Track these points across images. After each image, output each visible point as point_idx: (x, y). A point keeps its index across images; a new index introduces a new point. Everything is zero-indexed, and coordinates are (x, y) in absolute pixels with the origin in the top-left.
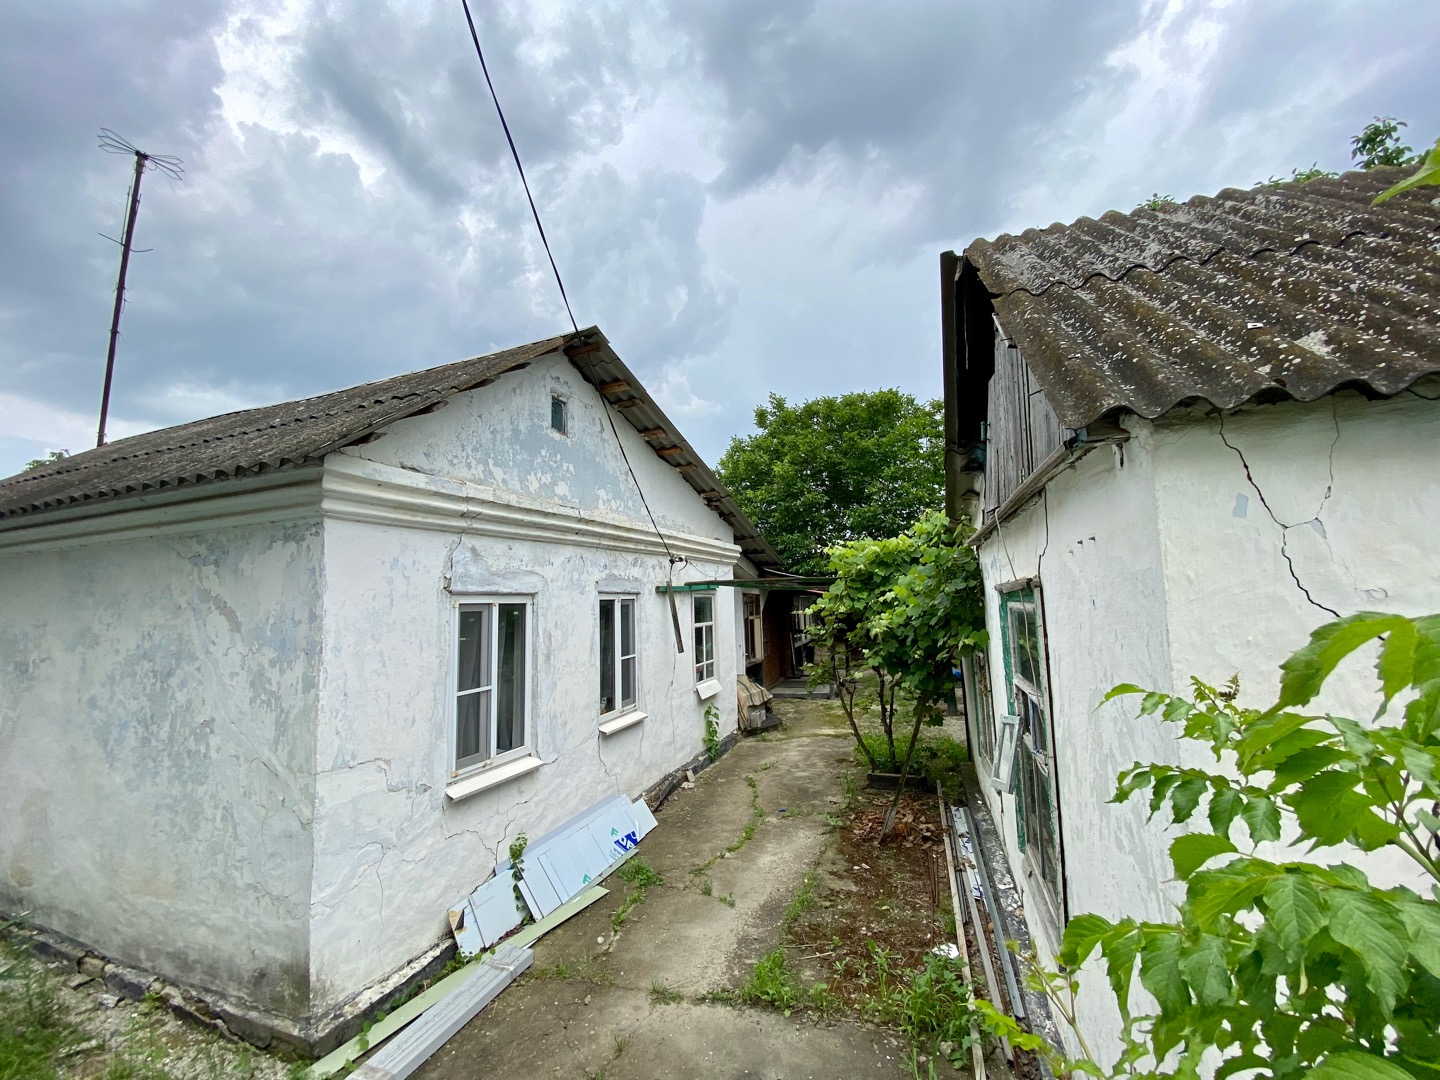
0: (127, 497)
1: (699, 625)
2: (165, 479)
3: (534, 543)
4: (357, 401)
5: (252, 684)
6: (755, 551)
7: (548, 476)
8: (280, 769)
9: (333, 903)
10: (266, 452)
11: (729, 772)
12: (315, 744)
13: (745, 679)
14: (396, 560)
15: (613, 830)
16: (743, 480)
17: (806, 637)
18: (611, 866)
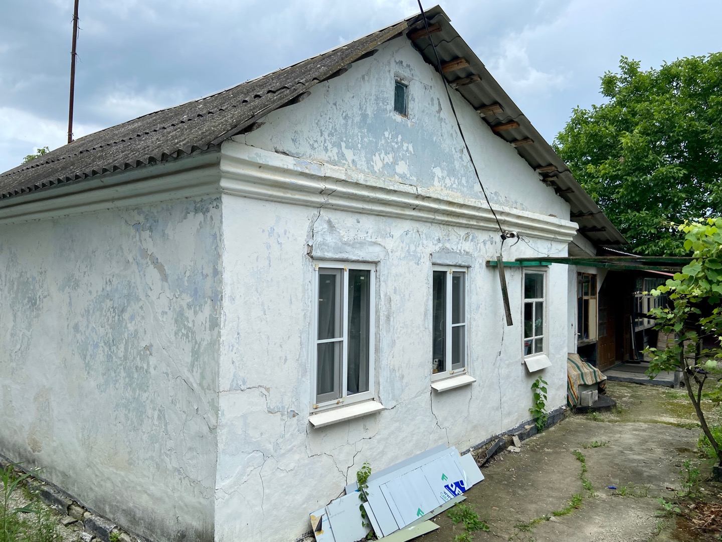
0: (92, 180)
1: (529, 300)
2: (117, 165)
3: (377, 218)
4: (241, 97)
5: (176, 321)
6: (594, 229)
7: (391, 156)
8: (195, 385)
9: (231, 491)
10: (180, 141)
11: (557, 443)
12: (218, 369)
13: (577, 358)
14: (273, 229)
15: (443, 475)
16: (584, 154)
17: (649, 322)
18: (441, 506)
